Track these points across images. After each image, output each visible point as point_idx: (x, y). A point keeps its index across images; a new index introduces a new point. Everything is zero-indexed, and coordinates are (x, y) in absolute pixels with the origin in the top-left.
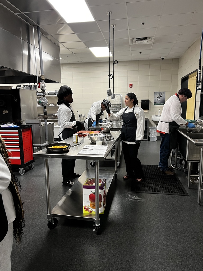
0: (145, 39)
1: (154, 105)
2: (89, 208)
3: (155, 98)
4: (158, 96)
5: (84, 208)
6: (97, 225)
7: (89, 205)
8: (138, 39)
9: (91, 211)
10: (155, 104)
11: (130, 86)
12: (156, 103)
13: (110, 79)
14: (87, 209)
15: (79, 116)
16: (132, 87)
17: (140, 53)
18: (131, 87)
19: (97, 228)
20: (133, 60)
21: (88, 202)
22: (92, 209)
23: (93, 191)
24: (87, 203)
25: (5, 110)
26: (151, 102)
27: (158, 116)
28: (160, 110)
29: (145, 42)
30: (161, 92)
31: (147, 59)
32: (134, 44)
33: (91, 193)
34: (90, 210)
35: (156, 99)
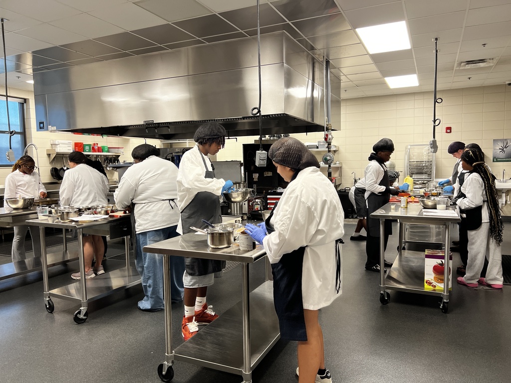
0: (482, 61)
1: (493, 161)
2: (433, 281)
3: (495, 149)
4: (500, 145)
5: (426, 282)
6: (445, 301)
7: (433, 279)
8: (469, 62)
9: (435, 286)
10: (495, 160)
11: (447, 130)
12: (497, 159)
13: (434, 126)
14: (430, 283)
15: (355, 180)
16: (451, 132)
17: (469, 78)
18: (448, 132)
19: (446, 304)
20: (452, 88)
21: (431, 275)
22: (437, 284)
23: (439, 261)
24: (429, 275)
25: (267, 171)
26: (487, 157)
27: (502, 180)
28: (504, 170)
29: (482, 65)
30: (506, 140)
31: (480, 86)
32: (461, 68)
33: (436, 264)
34: (434, 284)
35: (496, 151)
